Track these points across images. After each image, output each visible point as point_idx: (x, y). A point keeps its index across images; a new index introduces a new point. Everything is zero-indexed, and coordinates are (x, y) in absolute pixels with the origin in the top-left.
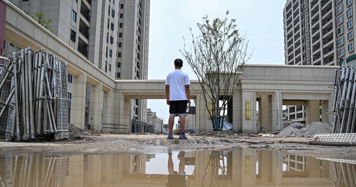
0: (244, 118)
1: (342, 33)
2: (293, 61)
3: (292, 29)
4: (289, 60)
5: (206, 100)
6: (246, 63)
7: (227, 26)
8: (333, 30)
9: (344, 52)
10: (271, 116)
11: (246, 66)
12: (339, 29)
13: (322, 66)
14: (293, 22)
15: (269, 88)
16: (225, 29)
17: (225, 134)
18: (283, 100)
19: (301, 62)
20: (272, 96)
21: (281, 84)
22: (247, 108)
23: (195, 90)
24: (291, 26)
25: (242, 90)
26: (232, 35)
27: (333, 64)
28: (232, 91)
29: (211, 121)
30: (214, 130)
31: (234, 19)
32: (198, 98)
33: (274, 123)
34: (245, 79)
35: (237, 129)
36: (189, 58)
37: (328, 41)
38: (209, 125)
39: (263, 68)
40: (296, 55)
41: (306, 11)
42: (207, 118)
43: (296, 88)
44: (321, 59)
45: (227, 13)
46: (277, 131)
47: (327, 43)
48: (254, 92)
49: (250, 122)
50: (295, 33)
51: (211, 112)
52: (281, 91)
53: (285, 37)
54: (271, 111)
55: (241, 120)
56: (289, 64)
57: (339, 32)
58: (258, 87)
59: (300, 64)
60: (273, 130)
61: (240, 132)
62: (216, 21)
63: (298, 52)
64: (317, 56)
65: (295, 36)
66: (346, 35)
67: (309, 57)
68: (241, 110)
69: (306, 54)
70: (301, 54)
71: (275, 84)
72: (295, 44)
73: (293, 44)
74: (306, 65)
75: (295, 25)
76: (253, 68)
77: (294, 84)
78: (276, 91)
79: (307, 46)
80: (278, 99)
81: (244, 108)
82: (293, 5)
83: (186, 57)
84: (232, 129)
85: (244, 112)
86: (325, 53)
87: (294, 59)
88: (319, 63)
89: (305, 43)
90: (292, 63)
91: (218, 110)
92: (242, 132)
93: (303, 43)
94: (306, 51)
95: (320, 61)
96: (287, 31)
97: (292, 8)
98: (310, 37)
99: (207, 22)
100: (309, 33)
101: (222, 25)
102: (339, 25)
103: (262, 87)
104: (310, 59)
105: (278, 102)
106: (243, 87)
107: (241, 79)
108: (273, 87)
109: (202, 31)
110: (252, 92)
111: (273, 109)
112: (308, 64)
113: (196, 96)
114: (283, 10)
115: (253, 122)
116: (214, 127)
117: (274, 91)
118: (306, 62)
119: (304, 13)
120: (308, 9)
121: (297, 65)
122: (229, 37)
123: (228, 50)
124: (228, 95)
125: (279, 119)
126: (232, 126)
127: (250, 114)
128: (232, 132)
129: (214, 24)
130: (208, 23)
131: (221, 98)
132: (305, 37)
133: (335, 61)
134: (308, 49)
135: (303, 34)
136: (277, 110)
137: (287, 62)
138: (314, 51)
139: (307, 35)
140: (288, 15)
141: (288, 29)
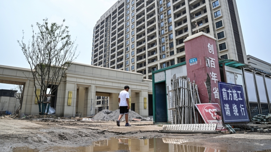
0: (66, 104)
1: (128, 51)
2: (97, 64)
3: (99, 42)
4: (94, 63)
5: (36, 87)
6: (73, 61)
7: (62, 30)
8: (124, 48)
9: (129, 62)
10: (86, 104)
11: (72, 64)
12: (127, 48)
13: (115, 69)
14: (99, 37)
15: (87, 82)
16: (60, 33)
17: (50, 117)
18: (97, 92)
19: (102, 65)
20: (89, 88)
21: (96, 80)
22: (69, 97)
23: (27, 78)
24: (98, 40)
25: (67, 82)
26: (65, 38)
27: (123, 70)
28: (59, 82)
29: (38, 106)
30: (40, 114)
31: (67, 26)
32: (27, 85)
33: (89, 109)
34: (70, 73)
35: (59, 113)
36: (25, 49)
37: (120, 54)
38: (35, 109)
39: (84, 67)
40: (99, 60)
41: (108, 32)
42: (33, 103)
43: (106, 84)
44: (115, 65)
45: (64, 21)
46: (91, 116)
47: (119, 55)
48: (76, 84)
49: (71, 108)
50: (100, 44)
51: (39, 98)
52: (95, 85)
53: (93, 46)
54: (86, 100)
55: (64, 106)
56: (94, 65)
57: (127, 50)
58: (79, 80)
59: (102, 66)
60: (88, 114)
61: (62, 116)
62: (54, 25)
63: (101, 58)
64: (113, 63)
65: (100, 47)
66: (130, 52)
67: (107, 63)
68: (64, 98)
69: (106, 60)
70: (103, 59)
71: (91, 80)
72: (100, 52)
73: (98, 52)
74: (105, 67)
75: (100, 39)
76: (76, 66)
77: (104, 81)
78: (92, 85)
79: (107, 55)
80: (93, 91)
81: (66, 96)
82: (100, 26)
83: (22, 48)
84: (55, 113)
85: (66, 99)
86: (118, 61)
87: (98, 62)
88: (114, 68)
89: (106, 52)
90: (96, 65)
91: (45, 96)
92: (63, 116)
93: (105, 52)
94: (106, 58)
95: (115, 66)
96: (95, 42)
97: (100, 28)
98: (109, 49)
99: (46, 23)
100: (109, 47)
101: (58, 29)
102: (127, 46)
103: (82, 81)
104: (109, 64)
105: (93, 93)
106: (68, 79)
107: (67, 73)
108: (89, 82)
109: (41, 30)
110: (74, 84)
111: (89, 98)
112: (107, 67)
113: (25, 83)
114: (94, 28)
115: (73, 108)
116: (40, 111)
117: (90, 85)
118: (106, 65)
119: (107, 33)
120: (110, 31)
121: (100, 67)
122: (62, 39)
123: (60, 49)
124: (56, 84)
125: (93, 106)
126: (55, 110)
127: (71, 101)
128: (56, 115)
129: (52, 27)
130: (47, 25)
131: (49, 87)
132: (106, 49)
133: (124, 67)
134: (107, 57)
135: (105, 47)
136: (92, 99)
137: (93, 64)
138: (111, 59)
139: (108, 48)
140: (97, 32)
141: (96, 41)
